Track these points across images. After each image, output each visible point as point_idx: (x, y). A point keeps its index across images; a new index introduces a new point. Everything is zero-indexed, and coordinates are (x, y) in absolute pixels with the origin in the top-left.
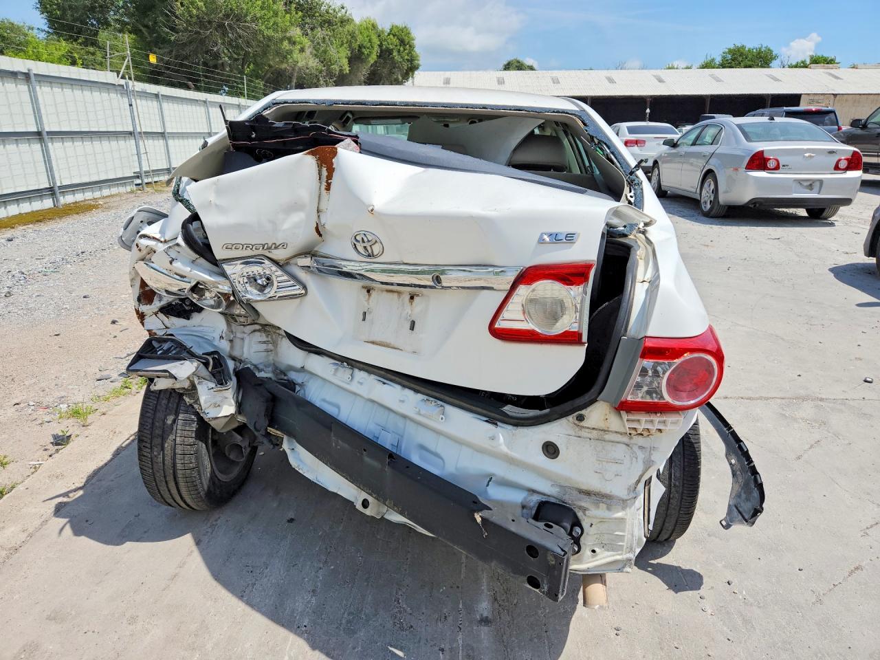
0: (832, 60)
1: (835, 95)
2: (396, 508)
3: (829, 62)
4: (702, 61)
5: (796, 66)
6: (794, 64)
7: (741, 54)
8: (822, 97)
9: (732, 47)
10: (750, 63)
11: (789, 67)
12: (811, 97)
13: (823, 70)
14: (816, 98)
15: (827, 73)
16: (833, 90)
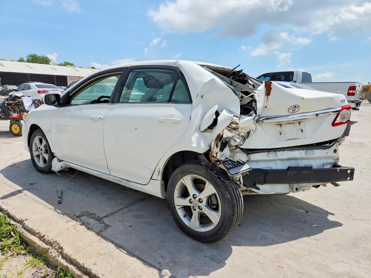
0: (72, 64)
1: (79, 77)
2: (315, 182)
3: (72, 65)
4: (18, 59)
5: (60, 65)
6: (59, 64)
7: (36, 58)
8: (74, 77)
9: (30, 54)
10: (41, 62)
11: (57, 65)
12: (71, 77)
13: (71, 68)
14: (73, 78)
15: (73, 69)
16: (78, 75)
